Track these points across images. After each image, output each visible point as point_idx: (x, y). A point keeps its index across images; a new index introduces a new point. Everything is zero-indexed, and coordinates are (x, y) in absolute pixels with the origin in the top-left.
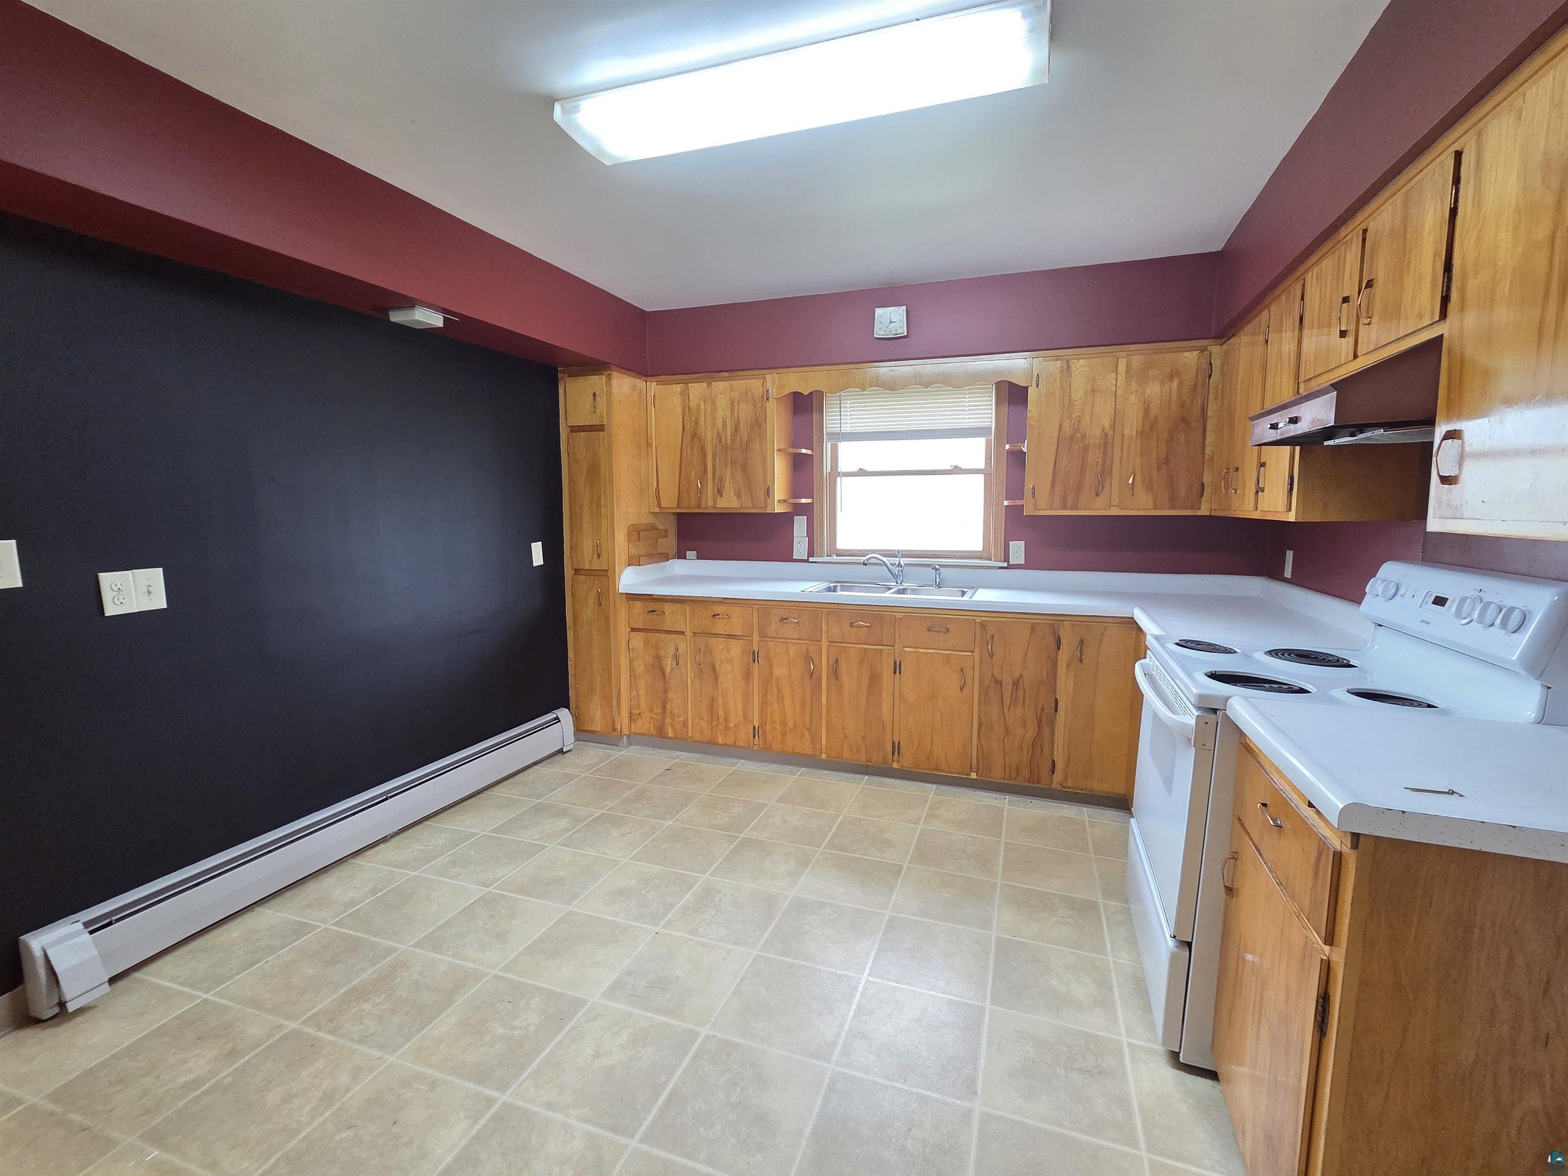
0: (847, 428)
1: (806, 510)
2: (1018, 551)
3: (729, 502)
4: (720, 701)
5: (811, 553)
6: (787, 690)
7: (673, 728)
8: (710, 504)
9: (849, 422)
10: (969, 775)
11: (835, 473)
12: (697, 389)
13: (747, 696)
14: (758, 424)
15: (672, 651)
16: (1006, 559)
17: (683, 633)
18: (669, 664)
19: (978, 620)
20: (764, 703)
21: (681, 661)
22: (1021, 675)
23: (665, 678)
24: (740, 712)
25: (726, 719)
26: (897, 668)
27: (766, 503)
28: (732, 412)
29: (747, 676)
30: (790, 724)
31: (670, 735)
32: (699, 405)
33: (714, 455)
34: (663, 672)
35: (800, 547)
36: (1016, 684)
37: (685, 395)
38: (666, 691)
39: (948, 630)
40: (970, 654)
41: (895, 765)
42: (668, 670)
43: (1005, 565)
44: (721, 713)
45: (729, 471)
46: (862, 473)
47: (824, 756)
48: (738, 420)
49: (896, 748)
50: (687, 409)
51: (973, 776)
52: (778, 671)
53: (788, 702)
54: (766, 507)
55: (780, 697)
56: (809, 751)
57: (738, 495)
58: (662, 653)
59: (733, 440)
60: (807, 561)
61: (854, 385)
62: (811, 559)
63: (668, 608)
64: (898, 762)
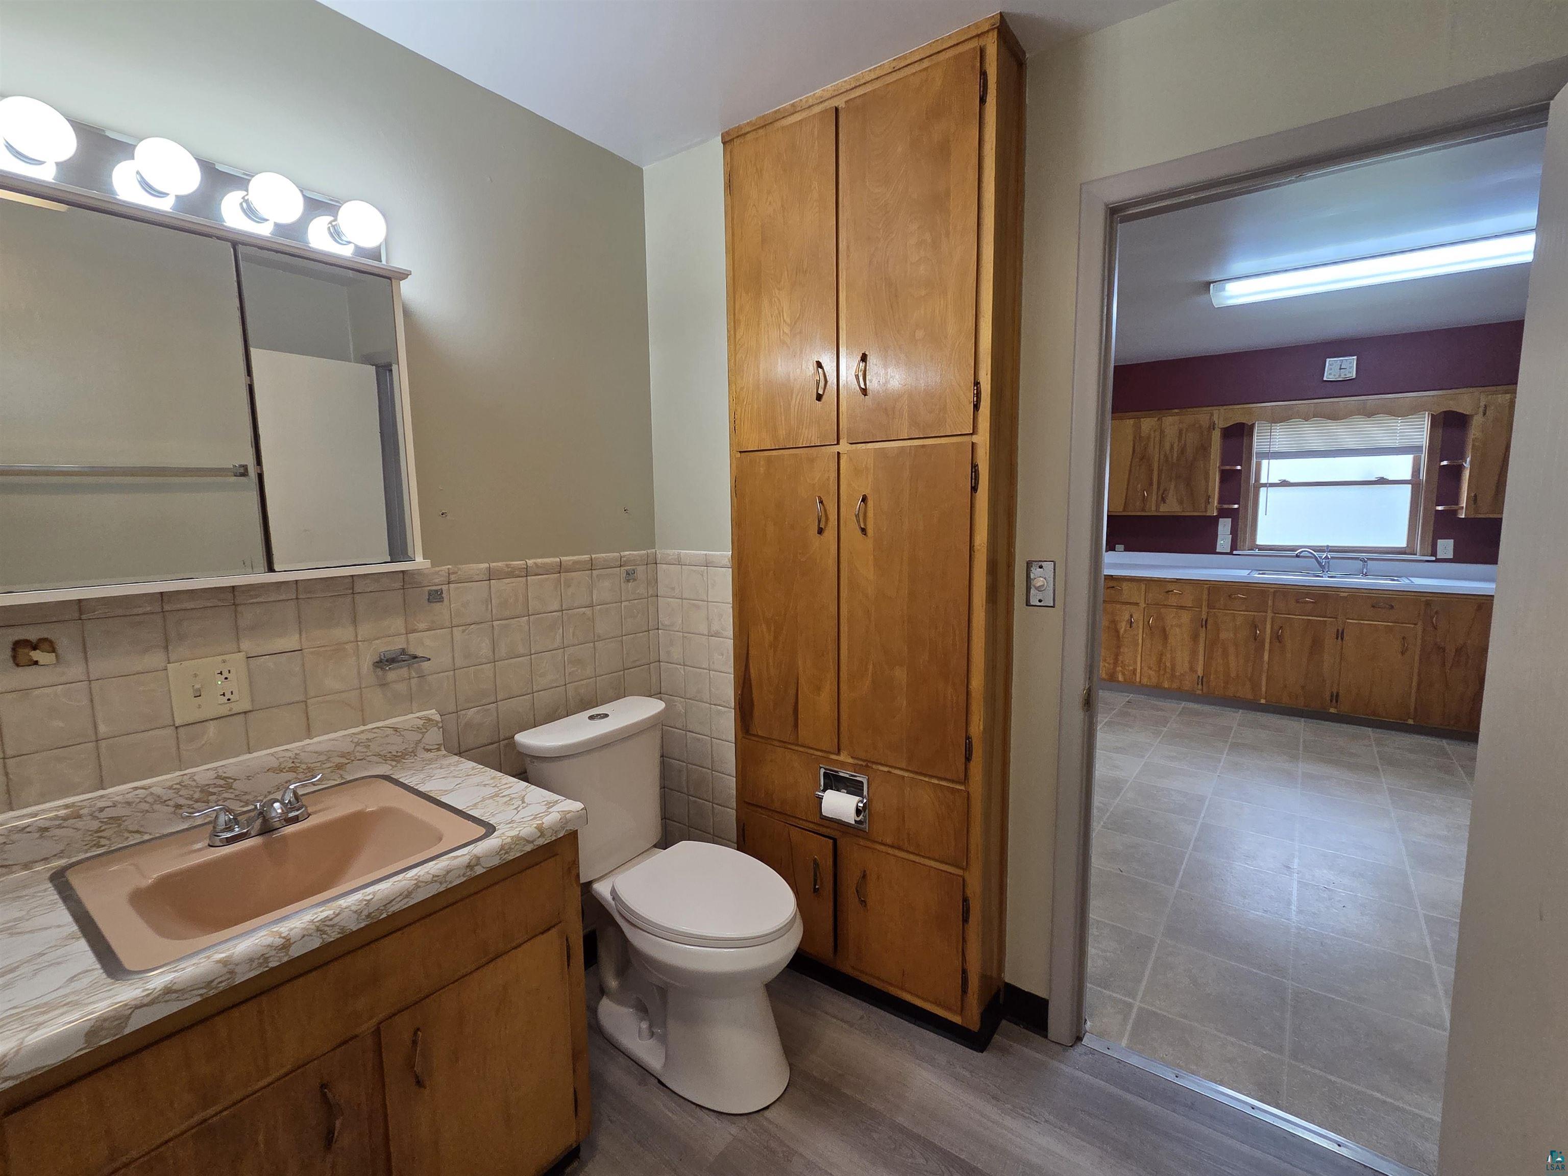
0: (1275, 448)
1: (1233, 515)
2: (1446, 547)
3: (1172, 507)
4: (1169, 656)
5: (1234, 547)
6: (1232, 650)
7: (1123, 674)
8: (1153, 508)
9: (1277, 443)
10: (1407, 720)
11: (1258, 486)
12: (1148, 424)
13: (1194, 653)
14: (1204, 449)
15: (1127, 617)
16: (1434, 553)
17: (1137, 604)
18: (1123, 627)
19: (1423, 599)
20: (1209, 658)
21: (1134, 625)
22: (1465, 643)
23: (1118, 636)
24: (1187, 664)
25: (1173, 669)
26: (1340, 635)
27: (1206, 507)
28: (1180, 441)
29: (1195, 637)
30: (1233, 675)
31: (1121, 678)
32: (1150, 435)
33: (1160, 471)
34: (1117, 631)
35: (1224, 541)
36: (1458, 651)
37: (1138, 428)
38: (1119, 647)
39: (1392, 607)
40: (1413, 626)
41: (1332, 710)
42: (1122, 631)
43: (1434, 558)
44: (1168, 664)
45: (1172, 486)
46: (1284, 484)
47: (1263, 701)
48: (1185, 445)
49: (1335, 698)
50: (1138, 436)
51: (1411, 722)
52: (1223, 635)
53: (1232, 658)
54: (1206, 511)
55: (1225, 654)
56: (1250, 696)
57: (1181, 502)
58: (1117, 618)
59: (1178, 459)
60: (1231, 553)
62: (1235, 552)
63: (1125, 586)
64: (1336, 708)
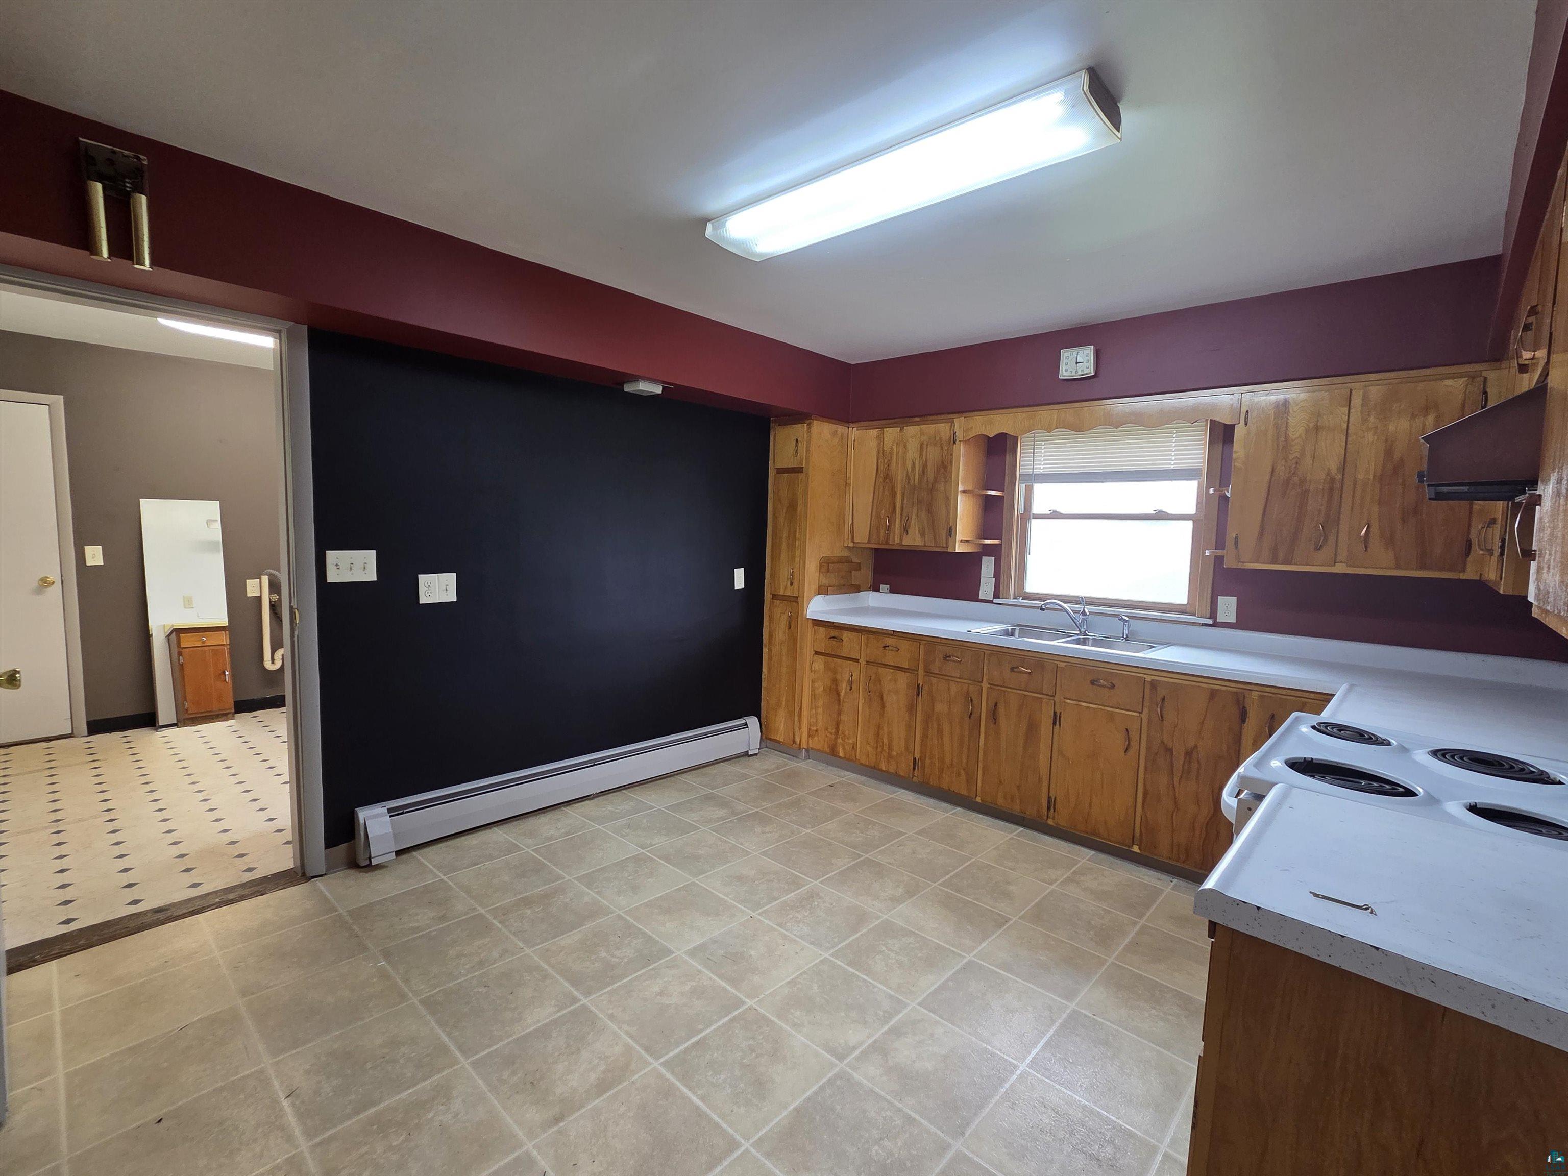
0: (1040, 469)
1: (993, 551)
2: (1228, 607)
3: (914, 540)
4: (885, 729)
5: (997, 595)
6: (946, 727)
7: (844, 749)
8: (897, 541)
9: (1042, 463)
10: (1132, 847)
11: (1027, 515)
12: (891, 433)
13: (910, 728)
14: (945, 467)
15: (846, 677)
16: (1213, 615)
17: (857, 661)
18: (844, 687)
19: (1148, 679)
20: (925, 737)
21: (854, 687)
22: (1196, 746)
23: (839, 701)
24: (903, 744)
25: (890, 747)
26: (1056, 719)
27: (947, 543)
28: (921, 455)
29: (911, 708)
30: (948, 760)
31: (841, 754)
32: (892, 448)
33: (903, 494)
34: (838, 694)
35: (986, 588)
36: (1189, 754)
37: (881, 439)
38: (839, 713)
39: (1113, 686)
40: (1138, 714)
41: (1050, 822)
42: (842, 694)
43: (1210, 622)
44: (885, 741)
45: (915, 512)
46: (1055, 515)
47: (978, 799)
48: (926, 461)
49: (1051, 803)
50: (881, 452)
51: (1136, 849)
52: (940, 708)
53: (946, 739)
54: (947, 547)
55: (940, 732)
56: (964, 792)
57: (923, 534)
58: (839, 677)
59: (920, 481)
60: (991, 602)
61: (1039, 427)
62: (996, 601)
63: (846, 635)
64: (1053, 819)
